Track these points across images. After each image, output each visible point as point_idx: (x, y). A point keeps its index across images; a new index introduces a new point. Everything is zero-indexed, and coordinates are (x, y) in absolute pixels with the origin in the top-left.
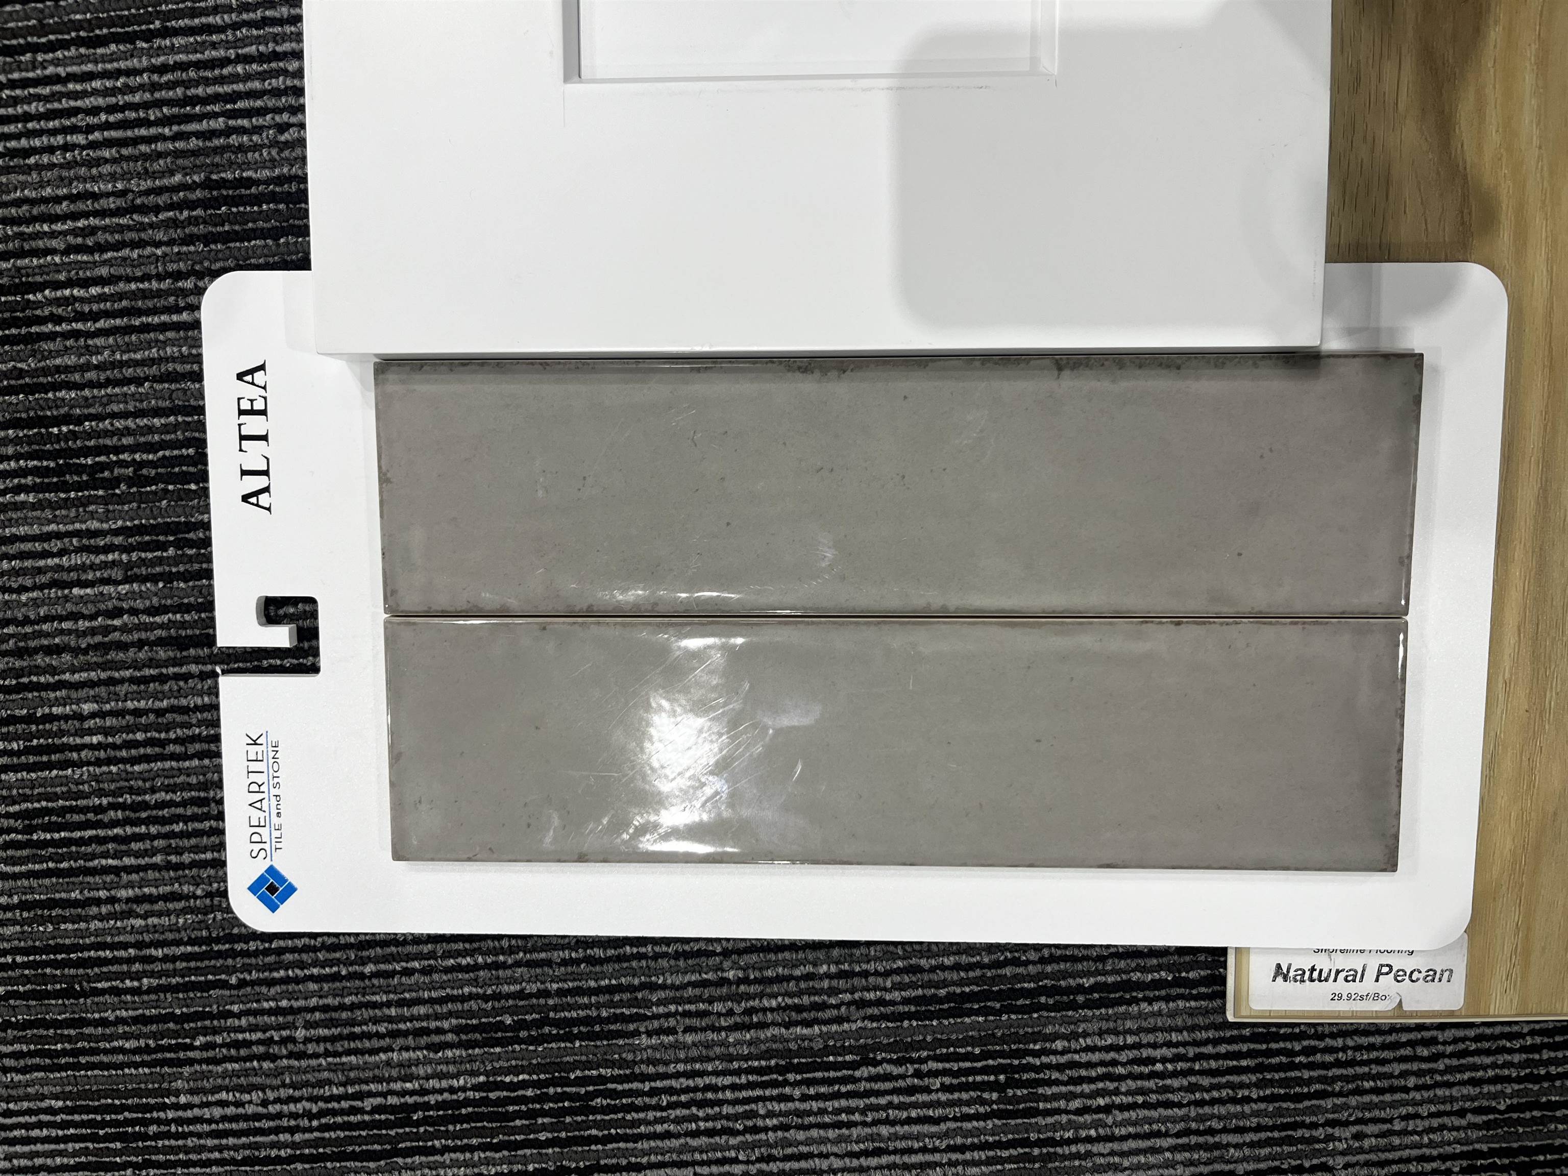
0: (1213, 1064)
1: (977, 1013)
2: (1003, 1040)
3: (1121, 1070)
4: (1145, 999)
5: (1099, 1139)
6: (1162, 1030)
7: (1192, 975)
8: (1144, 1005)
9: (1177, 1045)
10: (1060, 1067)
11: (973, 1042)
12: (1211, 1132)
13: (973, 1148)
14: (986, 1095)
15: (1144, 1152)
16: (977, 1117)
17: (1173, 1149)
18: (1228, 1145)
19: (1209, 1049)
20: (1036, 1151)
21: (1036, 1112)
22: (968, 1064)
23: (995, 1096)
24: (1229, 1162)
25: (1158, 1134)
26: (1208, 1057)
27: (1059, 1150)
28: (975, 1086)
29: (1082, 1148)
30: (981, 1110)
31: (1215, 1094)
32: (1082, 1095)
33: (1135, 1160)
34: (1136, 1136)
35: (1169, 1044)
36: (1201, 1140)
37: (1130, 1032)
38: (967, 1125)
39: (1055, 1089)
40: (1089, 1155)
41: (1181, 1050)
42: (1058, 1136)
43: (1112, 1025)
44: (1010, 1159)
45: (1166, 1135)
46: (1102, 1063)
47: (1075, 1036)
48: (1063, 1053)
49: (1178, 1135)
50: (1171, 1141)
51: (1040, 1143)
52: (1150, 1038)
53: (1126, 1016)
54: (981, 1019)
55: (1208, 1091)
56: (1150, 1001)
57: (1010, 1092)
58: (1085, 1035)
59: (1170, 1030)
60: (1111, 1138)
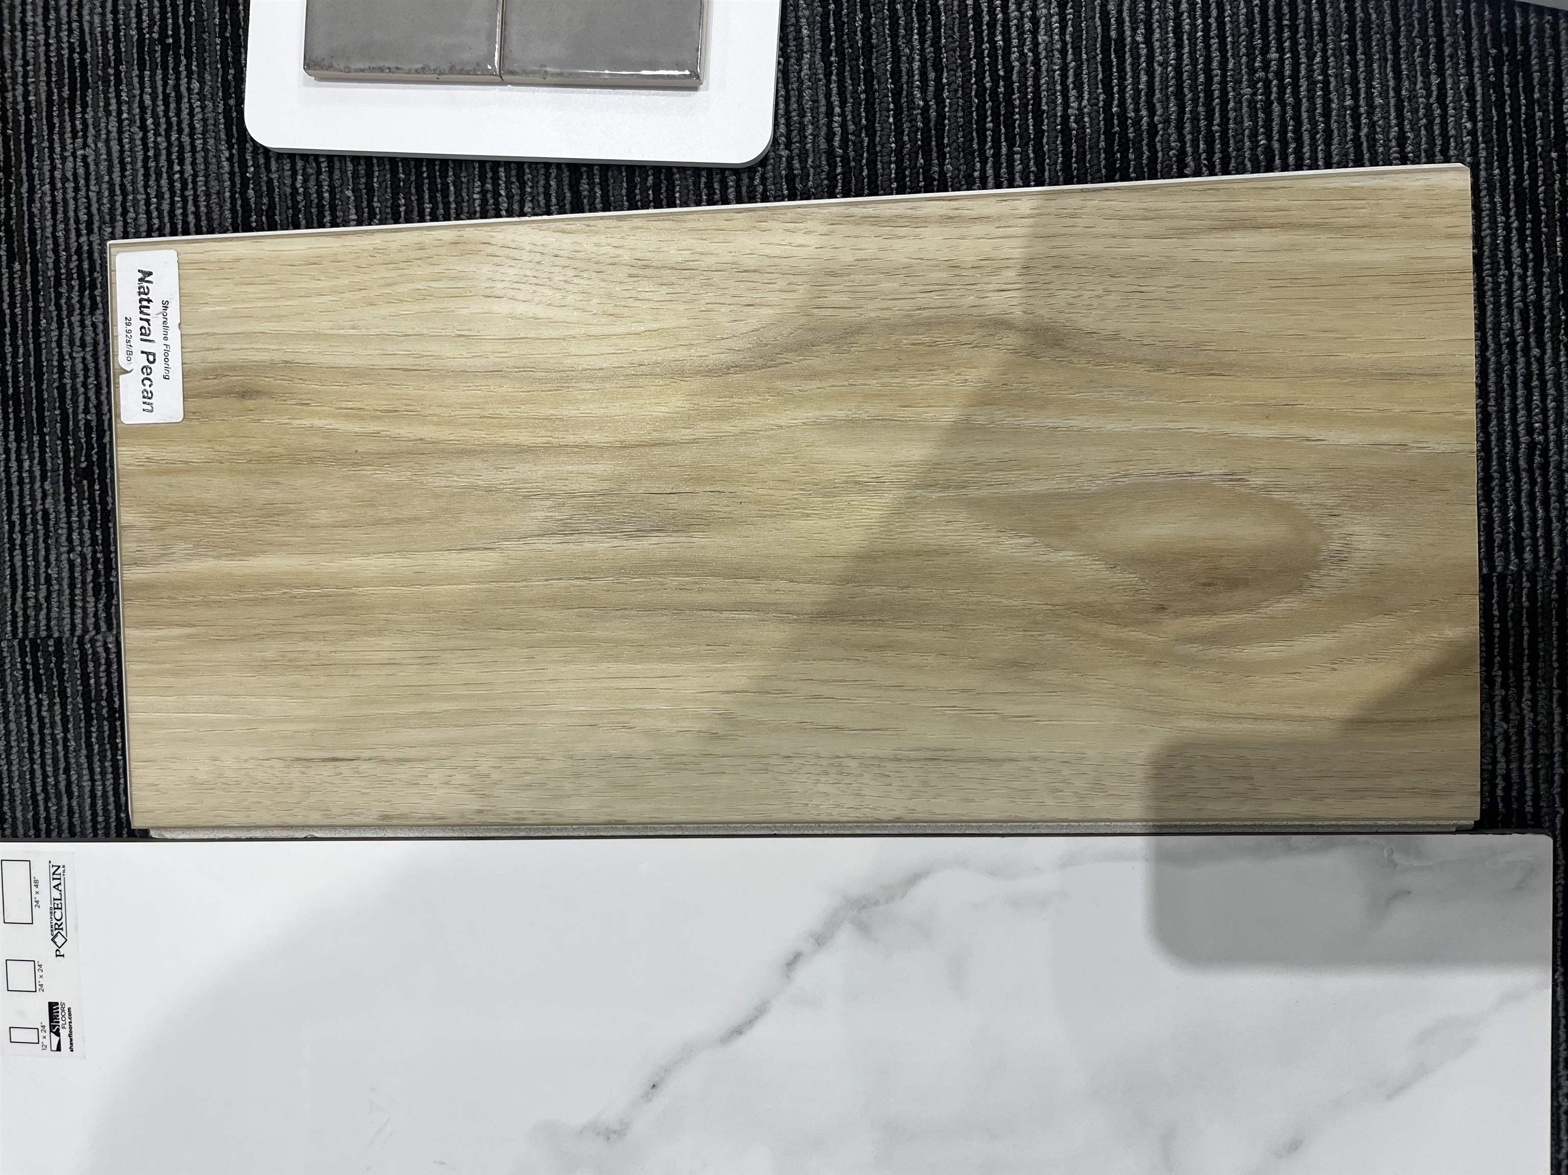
0: (179, 212)
1: (222, 18)
2: (199, 38)
3: (174, 136)
4: (232, 155)
5: (120, 121)
6: (206, 169)
7: (251, 192)
8: (227, 154)
9: (194, 182)
10: (177, 87)
11: (199, 14)
12: (125, 213)
13: (115, 20)
14: (156, 28)
15: (109, 159)
16: (140, 22)
17: (111, 183)
18: (113, 228)
19: (191, 208)
20: (111, 71)
21: (142, 69)
22: (181, 13)
23: (155, 36)
24: (100, 228)
25: (123, 169)
26: (185, 208)
27: (112, 89)
28: (164, 19)
29: (113, 107)
30: (145, 25)
31: (155, 214)
32: (155, 105)
33: (103, 151)
34: (122, 151)
35: (195, 176)
36: (118, 205)
37: (205, 143)
38: (133, 14)
39: (159, 83)
40: (108, 113)
41: (190, 186)
42: (123, 87)
43: (211, 127)
44: (105, 50)
45: (123, 176)
46: (180, 122)
47: (202, 98)
48: (189, 89)
49: (122, 186)
50: (117, 179)
51: (117, 74)
52: (200, 159)
53: (217, 140)
54: (217, 21)
56: (230, 159)
58: (203, 107)
59: (207, 176)
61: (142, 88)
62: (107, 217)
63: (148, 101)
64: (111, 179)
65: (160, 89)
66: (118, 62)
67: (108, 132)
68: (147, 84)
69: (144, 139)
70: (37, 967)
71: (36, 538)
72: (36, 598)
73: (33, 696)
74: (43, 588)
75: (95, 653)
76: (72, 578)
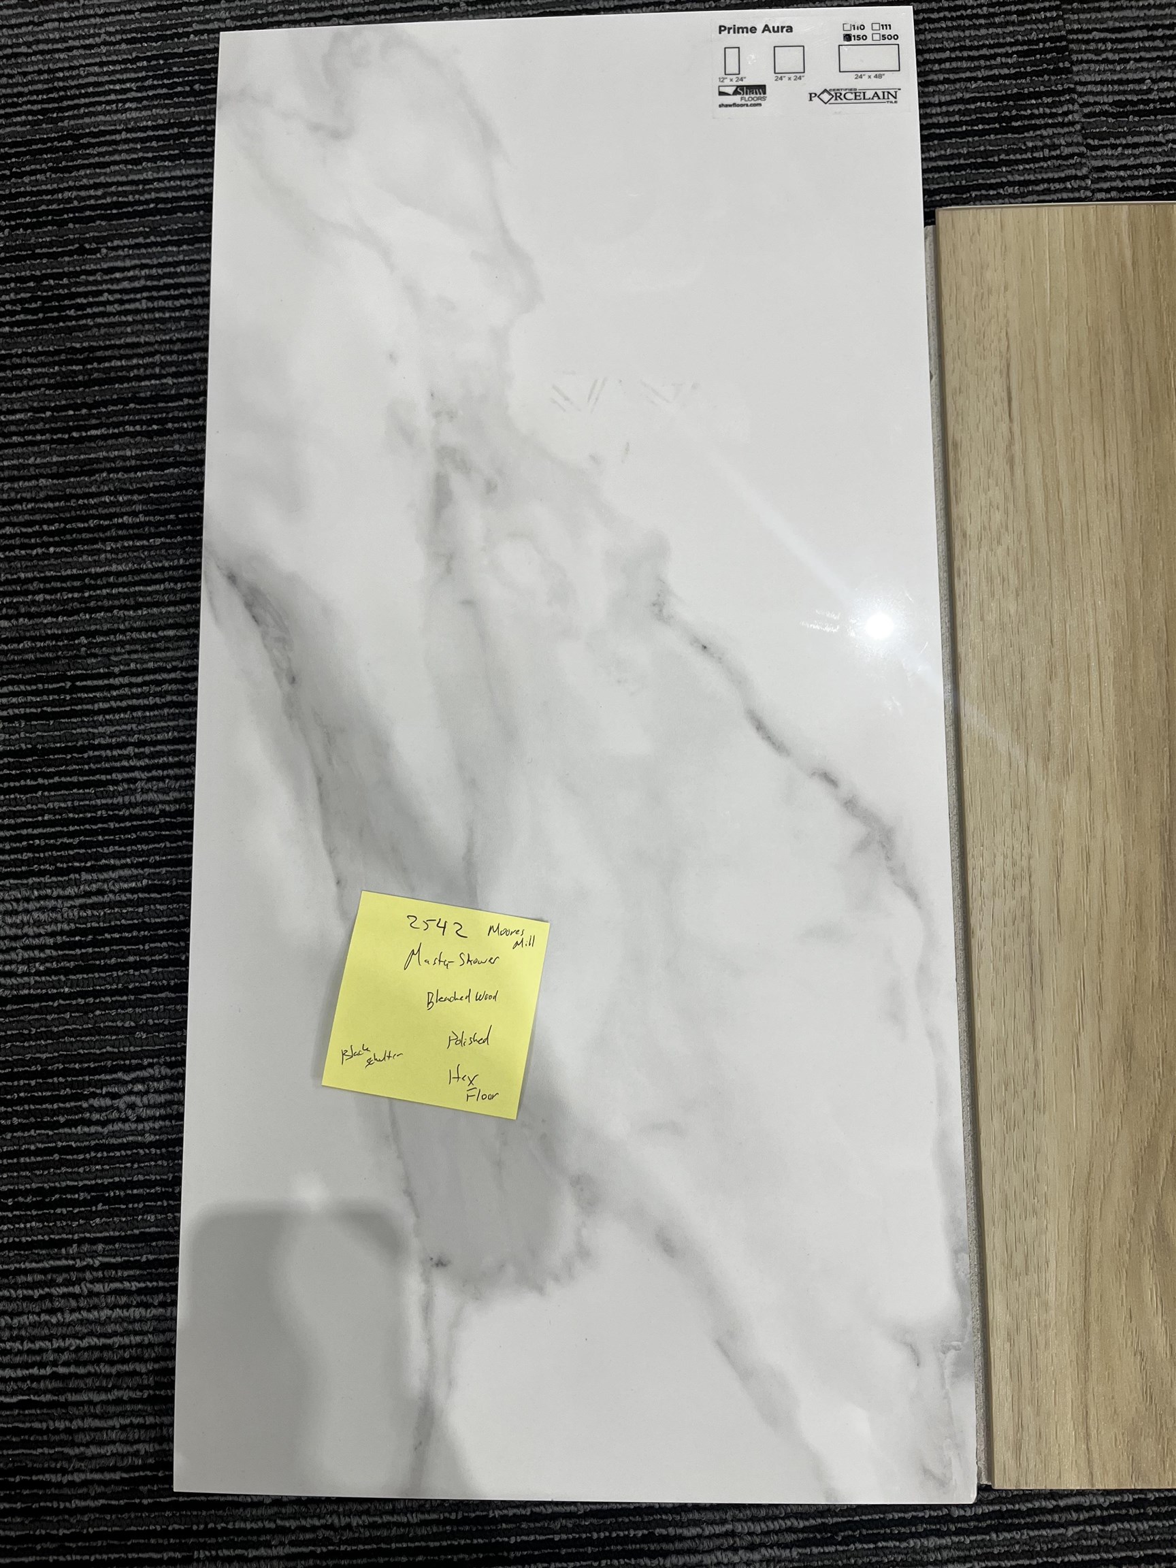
70: (799, 75)
71: (1160, 49)
72: (1106, 51)
74: (1116, 57)
76: (1128, 82)
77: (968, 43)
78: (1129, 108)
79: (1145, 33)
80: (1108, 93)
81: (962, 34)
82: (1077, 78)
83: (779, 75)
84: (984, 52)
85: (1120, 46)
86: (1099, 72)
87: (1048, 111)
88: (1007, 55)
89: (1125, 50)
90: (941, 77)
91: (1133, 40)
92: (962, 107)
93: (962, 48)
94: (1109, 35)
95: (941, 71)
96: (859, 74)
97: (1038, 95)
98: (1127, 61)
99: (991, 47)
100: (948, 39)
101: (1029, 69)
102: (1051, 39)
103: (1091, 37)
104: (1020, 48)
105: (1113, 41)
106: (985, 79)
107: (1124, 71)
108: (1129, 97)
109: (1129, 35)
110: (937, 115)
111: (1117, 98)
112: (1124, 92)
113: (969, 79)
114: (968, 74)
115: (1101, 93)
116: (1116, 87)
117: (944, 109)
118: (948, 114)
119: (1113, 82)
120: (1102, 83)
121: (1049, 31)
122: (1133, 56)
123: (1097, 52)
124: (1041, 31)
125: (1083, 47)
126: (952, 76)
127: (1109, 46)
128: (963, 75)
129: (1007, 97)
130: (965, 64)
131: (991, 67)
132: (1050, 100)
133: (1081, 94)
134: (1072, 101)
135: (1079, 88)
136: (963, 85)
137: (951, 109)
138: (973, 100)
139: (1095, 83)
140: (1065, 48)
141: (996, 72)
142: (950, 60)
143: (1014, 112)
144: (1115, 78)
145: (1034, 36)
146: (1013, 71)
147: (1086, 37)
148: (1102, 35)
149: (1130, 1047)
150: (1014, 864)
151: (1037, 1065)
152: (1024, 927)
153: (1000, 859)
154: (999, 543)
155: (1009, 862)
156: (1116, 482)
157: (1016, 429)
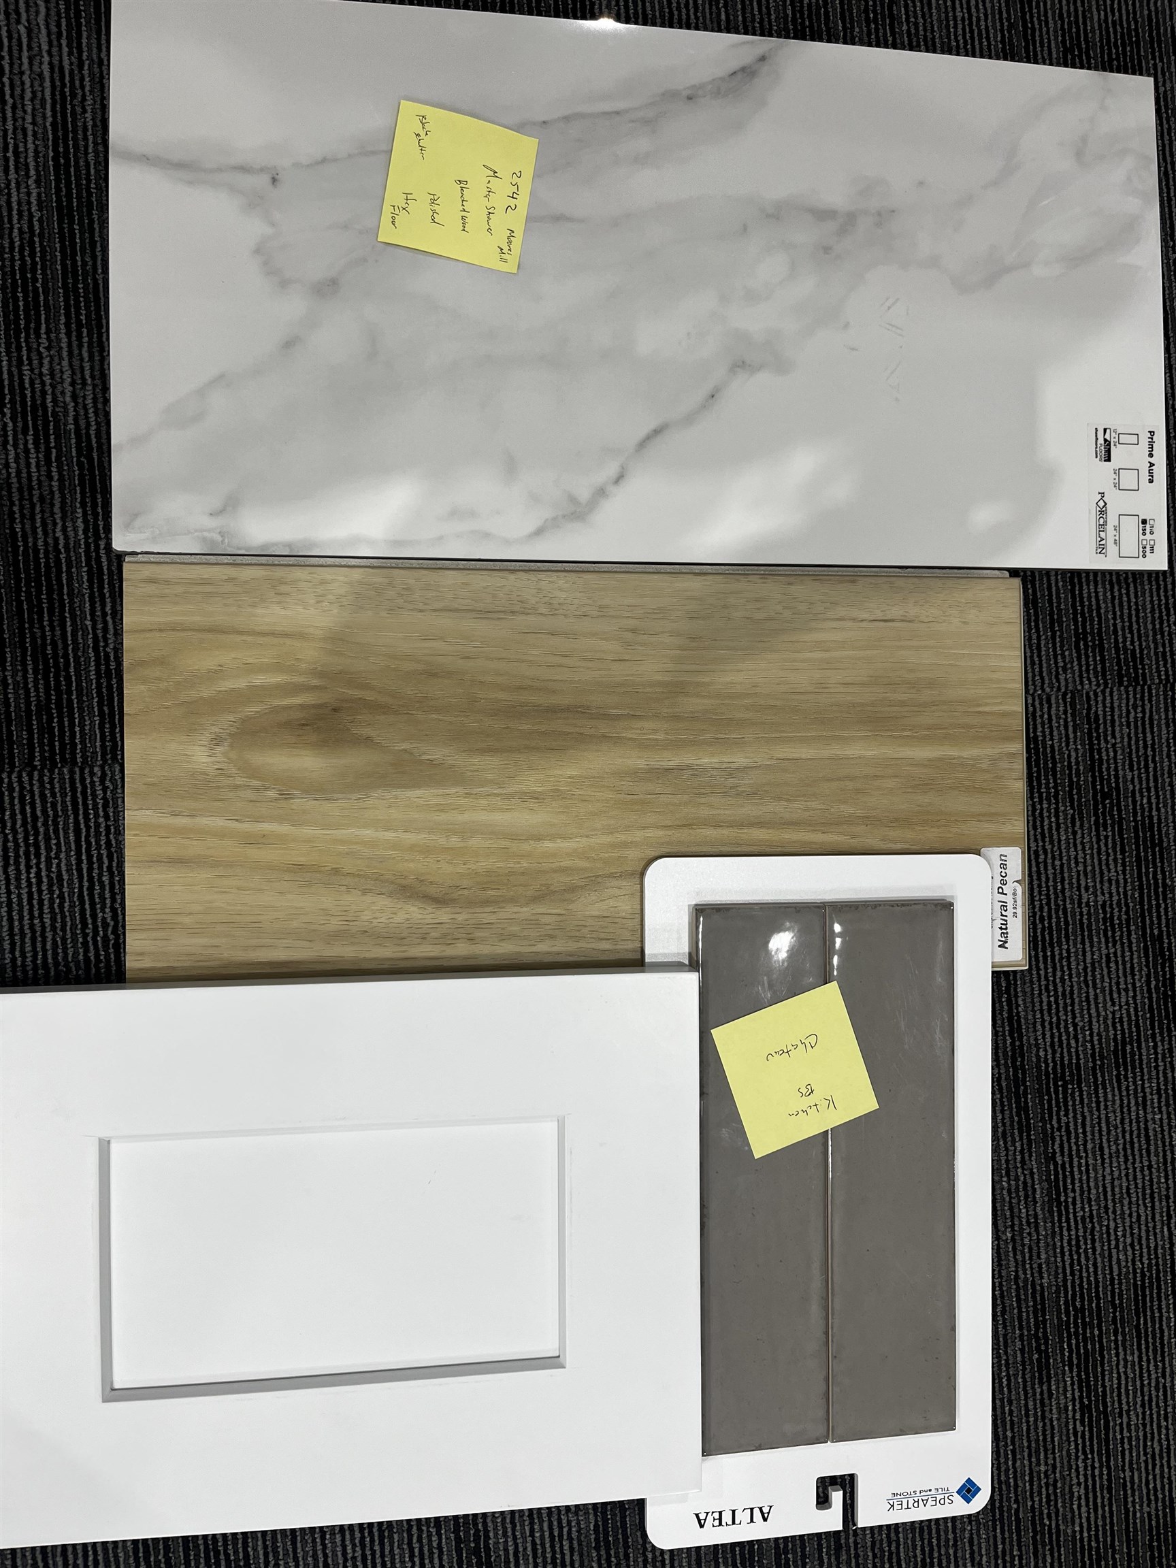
0: (1050, 970)
1: (1026, 1099)
2: (1041, 1085)
3: (1054, 1019)
4: (1017, 1009)
5: (1091, 1029)
6: (1033, 999)
7: (1004, 985)
8: (1020, 1009)
9: (1040, 990)
10: (1054, 1052)
11: (1042, 1100)
12: (1085, 969)
13: (1097, 1097)
14: (1070, 1091)
15: (1097, 1004)
16: (1081, 1095)
17: (1095, 988)
18: (1092, 958)
19: (1042, 973)
20: (1098, 1062)
21: (1078, 1064)
22: (1054, 1102)
23: (1070, 1086)
24: (1101, 958)
25: (1087, 997)
26: (1046, 973)
27: (1097, 1050)
28: (1065, 1098)
29: (1096, 1038)
30: (1077, 1094)
31: (1065, 968)
32: (1068, 1039)
33: (1101, 1009)
34: (1089, 1009)
35: (1040, 994)
36: (1090, 974)
37: (1034, 1016)
38: (1086, 1101)
39: (1066, 1054)
40: (1099, 1034)
41: (1043, 988)
42: (1090, 1052)
43: (1031, 1026)
44: (1103, 1076)
45: (1087, 993)
46: (1051, 1029)
47: (1037, 1045)
48: (1046, 1050)
49: (1087, 986)
50: (1091, 990)
51: (1094, 1061)
52: (1037, 1005)
53: (1026, 1019)
54: (1029, 1096)
55: (1064, 972)
56: (1018, 1006)
57: (1068, 1078)
58: (1036, 1039)
59: (1033, 994)
60: (1090, 1022)
61: (1077, 1052)
62: (1097, 965)
63: (1073, 1042)
64: (1095, 991)
65: (1065, 1050)
66: (1094, 1068)
67: (1098, 1021)
68: (1074, 1054)
69: (1074, 1017)
70: (1117, 486)
71: (1137, 751)
72: (1136, 713)
73: (1137, 648)
74: (1131, 719)
75: (1096, 677)
76: (1113, 726)
77: (1142, 615)
78: (1094, 726)
79: (1150, 742)
80: (1105, 712)
81: (1148, 611)
82: (1115, 689)
83: (1117, 472)
84: (1135, 626)
85: (1139, 723)
86: (1120, 706)
87: (1092, 667)
88: (1132, 642)
89: (1136, 727)
90: (1116, 594)
91: (1144, 733)
92: (1094, 607)
93: (1137, 610)
94: (1147, 715)
95: (1121, 595)
96: (1117, 528)
97: (1103, 661)
98: (1128, 726)
99: (1139, 630)
100: (1144, 600)
101: (1122, 656)
102: (1144, 674)
103: (1146, 702)
104: (1138, 651)
105: (1143, 718)
106: (1115, 625)
107: (1121, 725)
108: (1102, 726)
109: (1148, 730)
110: (1089, 589)
111: (1101, 717)
112: (1105, 723)
113: (1114, 613)
114: (1118, 613)
115: (1104, 706)
116: (1109, 717)
117: (1093, 595)
118: (1089, 597)
119: (1112, 716)
120: (1112, 708)
121: (1151, 672)
122: (1133, 731)
123: (1135, 707)
124: (1150, 667)
125: (1138, 696)
126: (1117, 602)
127: (1140, 715)
128: (1117, 609)
129: (1101, 640)
130: (1126, 611)
131: (1123, 629)
132: (1099, 669)
133: (1103, 692)
134: (1098, 685)
135: (1108, 690)
136: (1110, 608)
137: (1093, 599)
138: (1099, 615)
139: (1112, 703)
140: (1137, 683)
141: (1120, 633)
142: (1129, 601)
143: (1090, 644)
144: (1116, 717)
145: (1147, 661)
146: (1121, 645)
147: (1146, 698)
148: (1147, 711)
149: (435, 675)
150: (560, 604)
151: (421, 611)
152: (517, 608)
153: (564, 595)
154: (784, 608)
155: (562, 601)
156: (826, 690)
157: (864, 624)
